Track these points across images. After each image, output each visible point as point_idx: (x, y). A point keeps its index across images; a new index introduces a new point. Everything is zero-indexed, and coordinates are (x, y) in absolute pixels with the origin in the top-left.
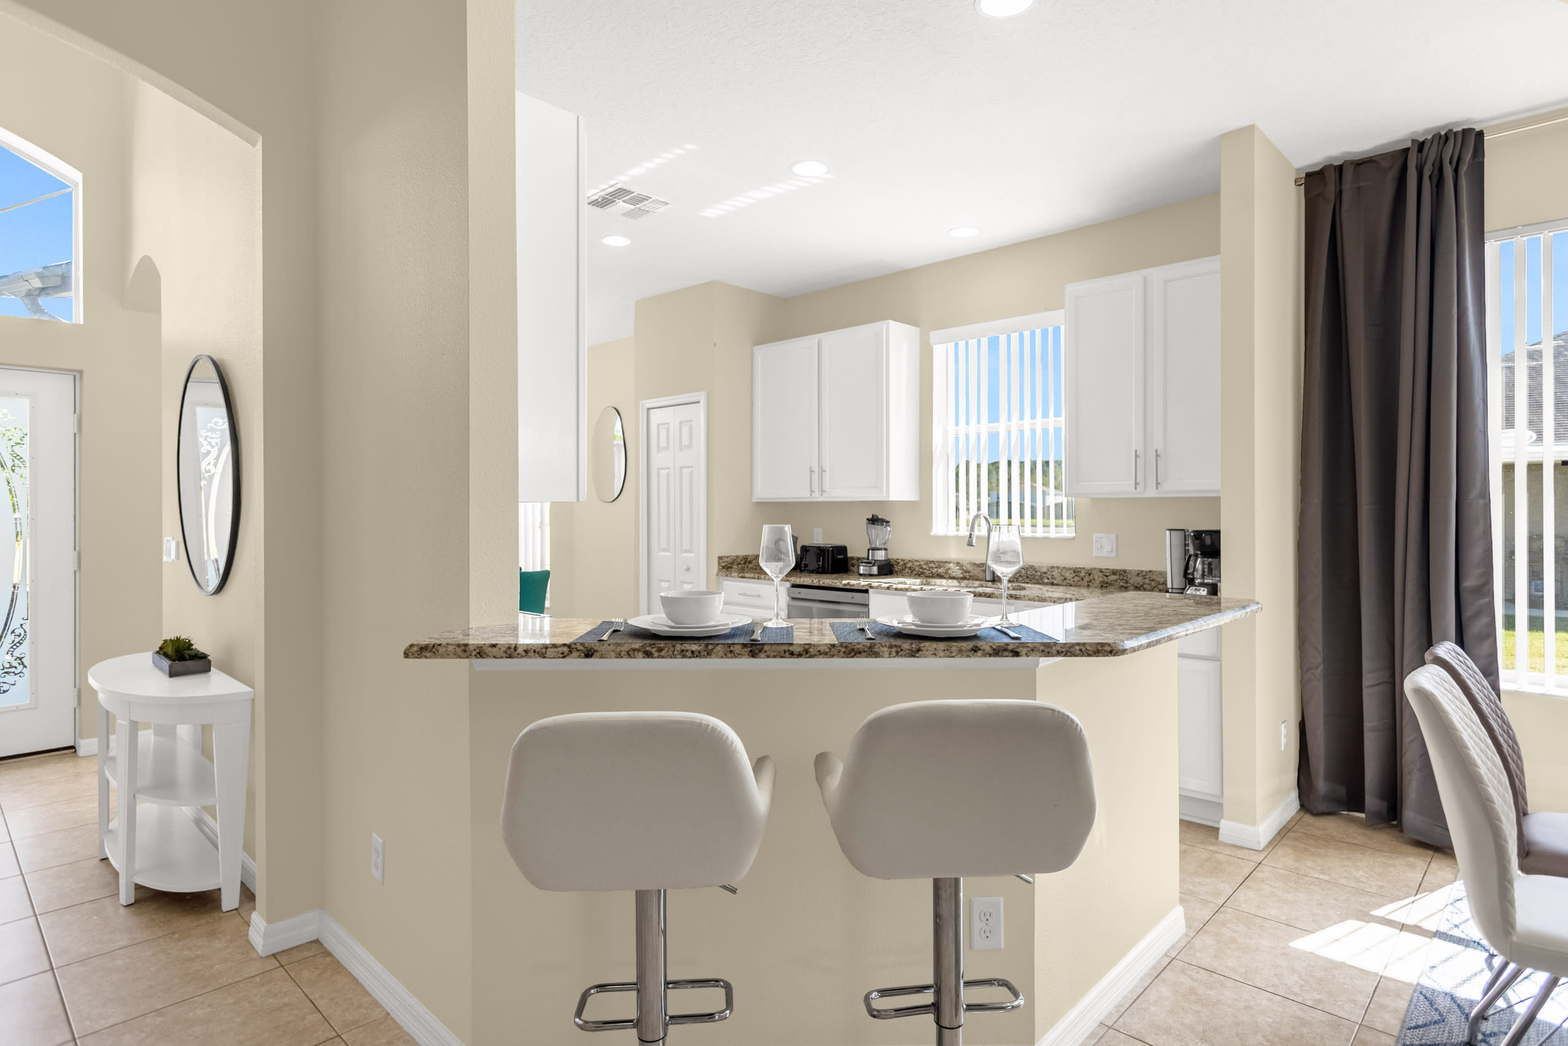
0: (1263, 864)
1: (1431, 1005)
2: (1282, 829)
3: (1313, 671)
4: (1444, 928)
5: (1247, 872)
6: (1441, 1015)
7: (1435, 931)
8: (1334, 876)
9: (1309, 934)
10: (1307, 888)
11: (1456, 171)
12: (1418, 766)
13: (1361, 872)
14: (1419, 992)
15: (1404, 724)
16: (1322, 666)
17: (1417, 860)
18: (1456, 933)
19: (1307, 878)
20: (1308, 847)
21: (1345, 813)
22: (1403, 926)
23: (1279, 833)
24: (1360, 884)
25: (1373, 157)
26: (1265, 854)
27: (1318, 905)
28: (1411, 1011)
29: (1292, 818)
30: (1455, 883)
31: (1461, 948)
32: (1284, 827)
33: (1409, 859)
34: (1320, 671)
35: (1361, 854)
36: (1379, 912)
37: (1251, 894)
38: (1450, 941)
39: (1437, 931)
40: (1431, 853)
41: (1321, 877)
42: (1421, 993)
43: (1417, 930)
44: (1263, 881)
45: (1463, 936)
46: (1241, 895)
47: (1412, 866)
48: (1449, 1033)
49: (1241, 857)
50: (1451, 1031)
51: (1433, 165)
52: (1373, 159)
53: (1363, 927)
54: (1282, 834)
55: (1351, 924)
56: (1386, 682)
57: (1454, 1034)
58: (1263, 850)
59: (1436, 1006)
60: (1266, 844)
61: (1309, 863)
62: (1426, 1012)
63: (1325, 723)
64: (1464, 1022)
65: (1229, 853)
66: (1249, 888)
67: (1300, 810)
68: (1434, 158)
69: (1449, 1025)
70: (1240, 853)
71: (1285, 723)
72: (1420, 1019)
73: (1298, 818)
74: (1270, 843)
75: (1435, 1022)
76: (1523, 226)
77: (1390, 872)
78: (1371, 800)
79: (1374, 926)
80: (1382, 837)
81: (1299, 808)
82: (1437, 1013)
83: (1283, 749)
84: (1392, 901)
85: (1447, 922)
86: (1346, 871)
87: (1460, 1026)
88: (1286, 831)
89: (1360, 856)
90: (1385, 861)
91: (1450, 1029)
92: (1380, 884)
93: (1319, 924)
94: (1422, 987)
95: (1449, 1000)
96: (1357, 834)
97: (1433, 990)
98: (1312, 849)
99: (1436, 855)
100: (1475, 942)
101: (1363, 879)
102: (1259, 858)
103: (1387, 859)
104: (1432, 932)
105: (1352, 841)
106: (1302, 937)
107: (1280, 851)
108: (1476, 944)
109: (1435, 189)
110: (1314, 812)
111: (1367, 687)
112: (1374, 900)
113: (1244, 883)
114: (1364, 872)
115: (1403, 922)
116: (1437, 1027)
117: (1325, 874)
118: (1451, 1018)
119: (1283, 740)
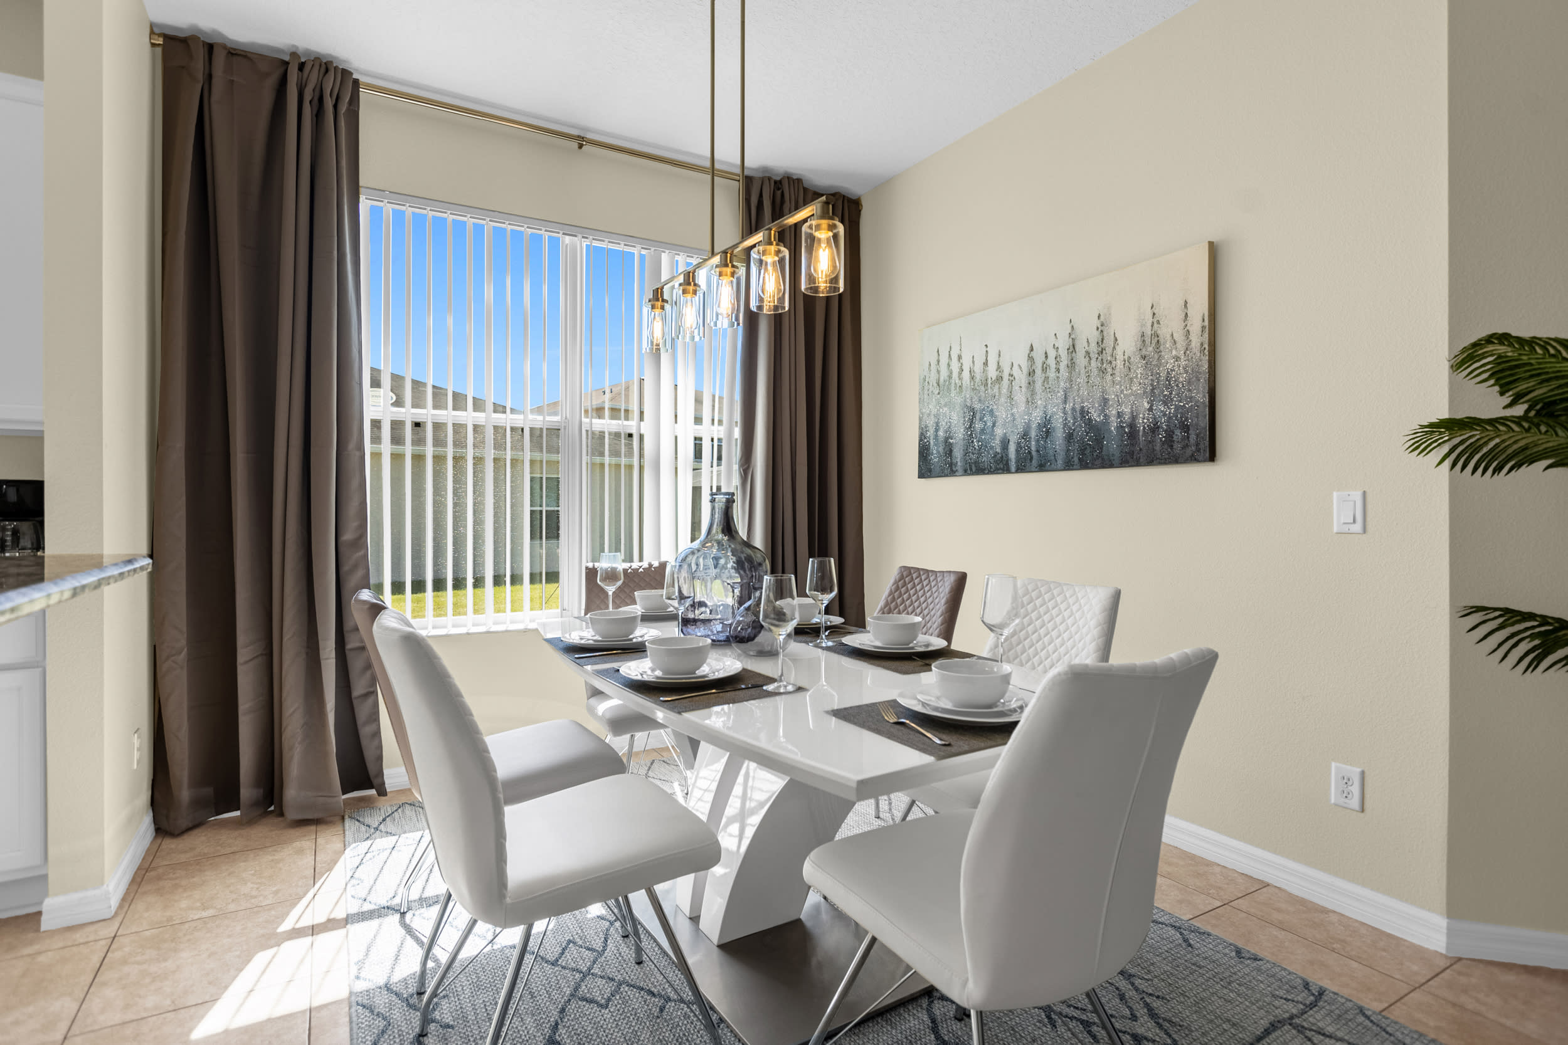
0: (119, 936)
1: (372, 1012)
2: (136, 873)
3: (173, 658)
4: (354, 909)
5: (96, 960)
6: (385, 1019)
7: (345, 916)
8: (219, 907)
9: (213, 1005)
10: (189, 940)
11: (335, 107)
12: (299, 739)
13: (250, 885)
14: (355, 1004)
15: (284, 695)
16: (186, 650)
17: (303, 842)
18: (367, 907)
19: (187, 926)
20: (177, 881)
21: (213, 818)
22: (313, 929)
23: (133, 881)
24: (253, 901)
25: (249, 52)
26: (119, 919)
27: (209, 956)
28: (355, 1036)
29: (148, 850)
30: (346, 851)
31: (374, 923)
32: (138, 869)
33: (294, 845)
34: (183, 657)
35: (244, 861)
36: (286, 926)
37: (109, 993)
38: (363, 920)
39: (348, 915)
40: (313, 828)
41: (204, 914)
42: (358, 1004)
43: (331, 925)
44: (124, 962)
45: (372, 907)
46: (95, 1003)
47: (300, 852)
48: (399, 1036)
49: (82, 941)
50: (400, 1033)
51: (314, 90)
52: (249, 55)
53: (276, 954)
54: (139, 880)
55: (261, 958)
56: (262, 655)
57: (404, 1034)
58: (116, 914)
59: (376, 1011)
60: (117, 905)
61: (184, 904)
62: (370, 1026)
63: (189, 718)
64: (407, 1011)
65: (61, 944)
66: (104, 984)
67: (155, 837)
68: (314, 85)
69: (396, 1026)
70: (79, 936)
71: (138, 732)
72: (367, 1040)
73: (155, 847)
74: (123, 899)
75: (383, 1032)
76: (390, 192)
77: (281, 869)
78: (247, 792)
79: (288, 946)
80: (261, 831)
81: (154, 834)
82: (380, 1019)
83: (135, 767)
84: (294, 905)
85: (353, 899)
86: (231, 892)
87: (405, 1019)
88: (144, 872)
89: (242, 864)
90: (271, 858)
91: (398, 1031)
92: (274, 889)
93: (217, 987)
94: (357, 994)
95: (386, 992)
96: (231, 839)
97: (367, 991)
98: (184, 882)
99: (320, 828)
100: (384, 908)
101: (254, 893)
102: (109, 931)
103: (274, 855)
104: (343, 919)
105: (228, 850)
106: (202, 1017)
107: (139, 906)
108: (386, 910)
109: (315, 118)
110: (176, 833)
111: (242, 664)
112: (273, 913)
113: (96, 980)
114: (253, 883)
115: (311, 924)
116: (387, 1037)
117: (208, 909)
118: (395, 1014)
119: (136, 755)
